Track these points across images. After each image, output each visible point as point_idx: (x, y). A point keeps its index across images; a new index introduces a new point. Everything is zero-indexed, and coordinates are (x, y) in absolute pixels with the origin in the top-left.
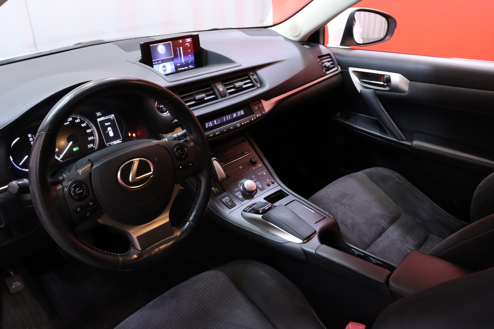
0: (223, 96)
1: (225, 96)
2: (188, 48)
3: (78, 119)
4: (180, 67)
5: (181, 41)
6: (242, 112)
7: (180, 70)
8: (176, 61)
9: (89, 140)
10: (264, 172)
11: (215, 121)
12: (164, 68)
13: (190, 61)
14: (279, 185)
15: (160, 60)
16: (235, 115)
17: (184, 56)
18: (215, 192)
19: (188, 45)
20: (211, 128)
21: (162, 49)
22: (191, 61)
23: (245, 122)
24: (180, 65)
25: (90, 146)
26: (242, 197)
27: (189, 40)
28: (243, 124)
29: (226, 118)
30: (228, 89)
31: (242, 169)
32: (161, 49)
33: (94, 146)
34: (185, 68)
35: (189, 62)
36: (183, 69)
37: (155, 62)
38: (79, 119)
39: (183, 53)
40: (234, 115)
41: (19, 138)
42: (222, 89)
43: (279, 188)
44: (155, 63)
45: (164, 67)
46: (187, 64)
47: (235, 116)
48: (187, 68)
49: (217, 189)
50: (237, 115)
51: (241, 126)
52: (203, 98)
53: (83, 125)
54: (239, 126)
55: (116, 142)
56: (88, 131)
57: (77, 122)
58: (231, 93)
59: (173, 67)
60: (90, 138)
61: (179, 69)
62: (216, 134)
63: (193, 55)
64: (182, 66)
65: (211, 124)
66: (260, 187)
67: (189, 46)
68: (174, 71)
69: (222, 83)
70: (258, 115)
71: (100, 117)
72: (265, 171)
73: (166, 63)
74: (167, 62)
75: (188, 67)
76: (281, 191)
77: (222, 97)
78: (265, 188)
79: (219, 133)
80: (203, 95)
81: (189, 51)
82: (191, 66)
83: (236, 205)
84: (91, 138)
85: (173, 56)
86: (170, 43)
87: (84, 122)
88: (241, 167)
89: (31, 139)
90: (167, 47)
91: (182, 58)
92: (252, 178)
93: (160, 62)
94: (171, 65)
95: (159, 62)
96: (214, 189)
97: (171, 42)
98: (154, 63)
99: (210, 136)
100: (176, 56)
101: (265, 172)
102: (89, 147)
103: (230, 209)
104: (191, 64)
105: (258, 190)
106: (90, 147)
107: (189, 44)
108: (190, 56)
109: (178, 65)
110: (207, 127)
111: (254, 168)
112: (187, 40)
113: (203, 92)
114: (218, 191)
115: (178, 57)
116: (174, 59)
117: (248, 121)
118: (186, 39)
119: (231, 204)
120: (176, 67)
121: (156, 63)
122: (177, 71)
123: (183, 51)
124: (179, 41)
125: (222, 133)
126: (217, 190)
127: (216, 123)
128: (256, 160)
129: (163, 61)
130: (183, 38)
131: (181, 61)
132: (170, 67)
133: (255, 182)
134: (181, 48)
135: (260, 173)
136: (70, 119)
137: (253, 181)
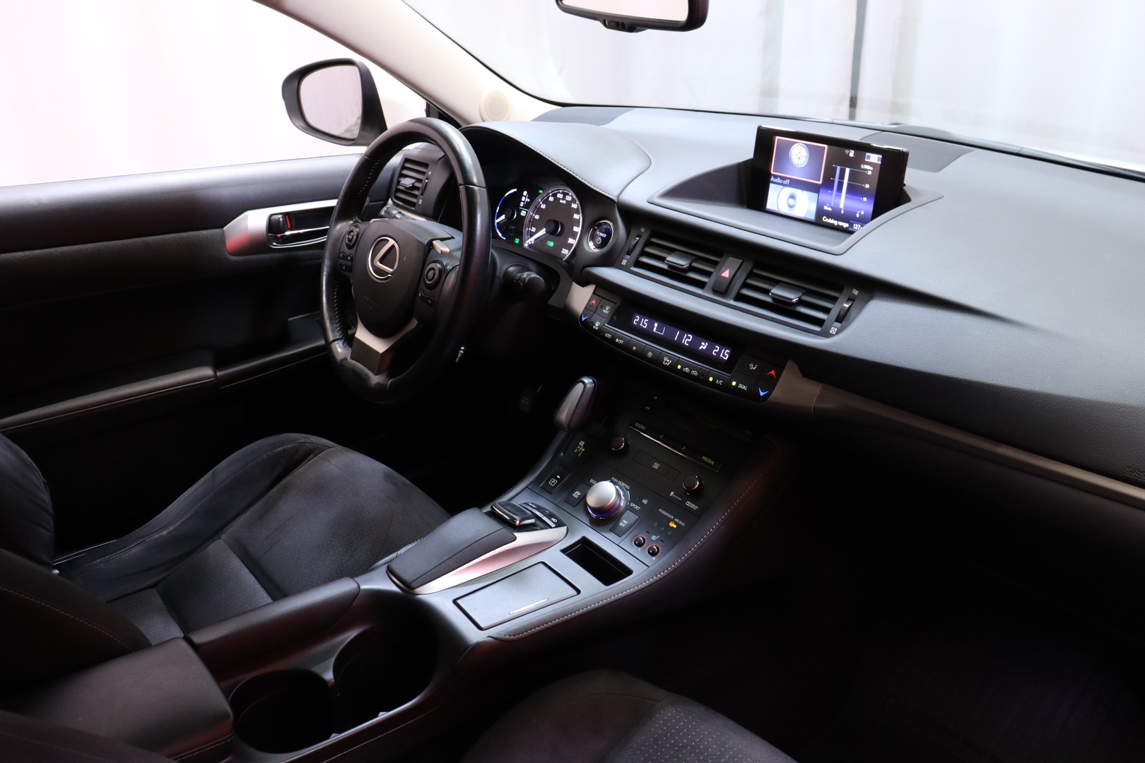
0: (721, 290)
1: (723, 294)
2: (865, 177)
4: (829, 215)
5: (852, 154)
6: (725, 354)
7: (827, 222)
8: (824, 197)
9: (568, 242)
10: (677, 521)
11: (656, 325)
12: (791, 201)
13: (860, 214)
14: (650, 567)
15: (788, 178)
16: (704, 346)
17: (848, 192)
18: (576, 451)
19: (867, 170)
20: (638, 331)
21: (799, 156)
22: (862, 213)
23: (687, 370)
24: (830, 209)
26: (577, 497)
27: (875, 158)
28: (679, 367)
29: (681, 337)
31: (654, 470)
32: (799, 153)
34: (841, 224)
35: (858, 215)
36: (836, 223)
37: (776, 177)
39: (849, 185)
40: (703, 344)
41: (516, 190)
42: (727, 275)
44: (776, 180)
45: (792, 197)
46: (850, 217)
47: (704, 348)
48: (846, 225)
49: (583, 450)
50: (710, 348)
51: (672, 368)
53: (575, 216)
54: (668, 364)
58: (741, 298)
59: (814, 208)
61: (825, 219)
62: (617, 340)
63: (873, 201)
64: (835, 214)
65: (644, 323)
66: (622, 524)
67: (870, 173)
68: (812, 217)
70: (737, 385)
72: (683, 524)
73: (800, 191)
74: (802, 190)
75: (851, 225)
78: (624, 537)
79: (621, 342)
80: (683, 262)
81: (867, 186)
82: (858, 227)
83: (551, 493)
85: (820, 182)
86: (824, 148)
87: (578, 213)
89: (523, 199)
90: (814, 155)
91: (840, 196)
92: (640, 499)
93: (787, 182)
94: (810, 200)
95: (784, 182)
96: (582, 445)
97: (826, 146)
98: (772, 179)
99: (606, 335)
100: (828, 184)
101: (676, 523)
103: (541, 487)
104: (862, 221)
107: (872, 168)
108: (865, 199)
109: (826, 208)
110: (634, 323)
111: (672, 493)
112: (869, 157)
114: (579, 455)
115: (831, 188)
116: (821, 190)
117: (695, 373)
118: (867, 154)
119: (553, 484)
120: (820, 212)
121: (779, 180)
122: (817, 223)
123: (849, 180)
124: (847, 151)
125: (626, 347)
126: (581, 452)
127: (654, 330)
129: (795, 184)
130: (863, 148)
131: (837, 201)
132: (805, 205)
133: (628, 508)
134: (848, 170)
135: (665, 513)
136: (569, 198)
137: (632, 505)
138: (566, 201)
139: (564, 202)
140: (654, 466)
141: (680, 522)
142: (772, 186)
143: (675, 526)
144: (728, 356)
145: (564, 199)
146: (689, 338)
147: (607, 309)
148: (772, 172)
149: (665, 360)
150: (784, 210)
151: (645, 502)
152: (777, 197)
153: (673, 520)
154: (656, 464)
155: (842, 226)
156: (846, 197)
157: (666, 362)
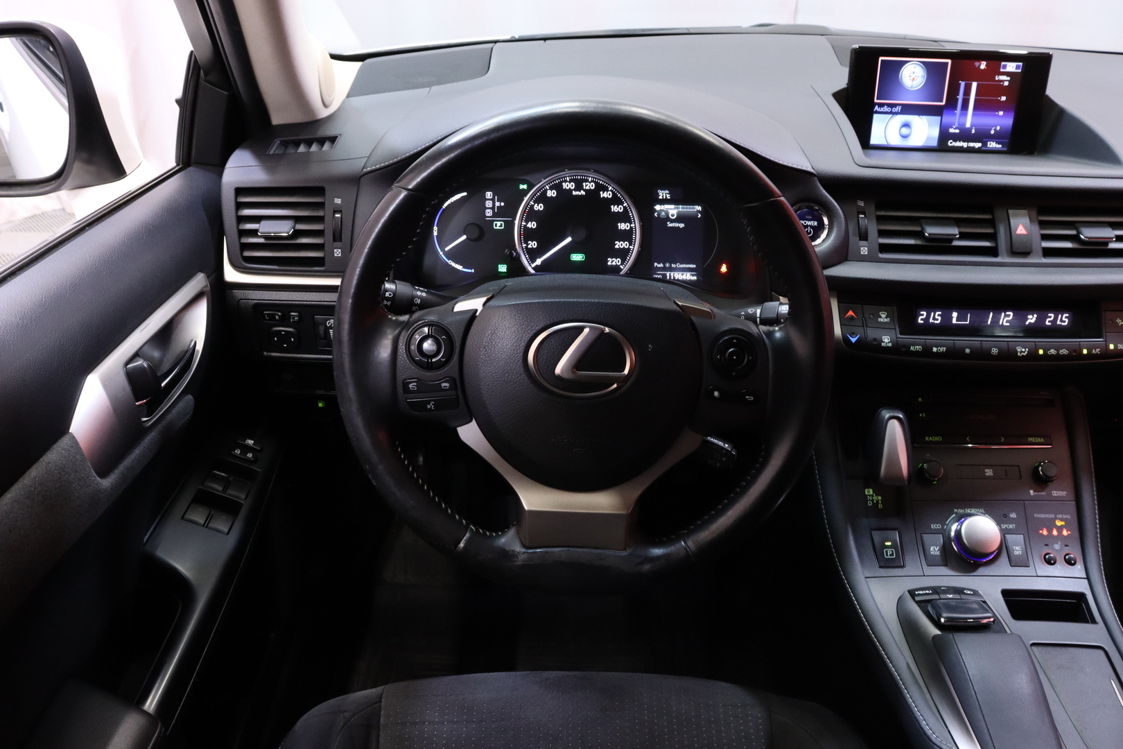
0: (1020, 251)
1: (1026, 254)
2: (1000, 89)
3: (608, 191)
4: (956, 137)
5: (983, 66)
6: (1064, 320)
7: (953, 146)
8: (947, 118)
9: (617, 247)
10: (1060, 516)
11: (955, 315)
12: (905, 131)
13: (995, 130)
14: (1088, 578)
15: (899, 105)
16: (1032, 319)
17: (975, 108)
18: (870, 504)
19: (1003, 81)
20: (929, 329)
21: (913, 76)
22: (998, 128)
23: (1053, 351)
24: (957, 131)
25: (612, 262)
26: (938, 553)
27: (1011, 67)
28: (1041, 352)
29: (996, 320)
30: (1045, 237)
31: (989, 478)
32: (913, 75)
33: (622, 264)
34: (972, 145)
35: (992, 132)
36: (965, 145)
37: (881, 105)
38: (611, 191)
39: (976, 100)
40: (1030, 317)
41: (465, 194)
42: (1024, 232)
43: (1081, 587)
44: (882, 109)
45: (906, 125)
46: (983, 136)
47: (1033, 321)
48: (978, 145)
49: (880, 498)
50: (1041, 319)
51: (1033, 355)
52: (950, 239)
53: (615, 209)
54: (1025, 354)
55: (683, 274)
56: (623, 226)
57: (604, 197)
58: (1048, 252)
59: (936, 133)
60: (619, 245)
61: (951, 143)
62: (935, 349)
63: (1013, 117)
64: (965, 135)
65: (937, 318)
66: (1017, 553)
67: (1006, 84)
68: (934, 143)
69: (1034, 213)
70: (1116, 347)
71: (664, 202)
72: (1068, 517)
73: (917, 117)
74: (919, 115)
75: (985, 144)
76: (1080, 597)
77: (1014, 253)
78: (1031, 564)
79: (943, 349)
80: (954, 231)
81: (1004, 98)
82: (992, 145)
83: (903, 567)
84: (625, 245)
85: (943, 103)
86: (947, 63)
87: (619, 202)
88: (989, 472)
89: (489, 204)
90: (934, 73)
91: (966, 114)
92: (1005, 516)
93: (898, 109)
94: (930, 125)
95: (892, 110)
96: (871, 492)
97: (949, 61)
98: (876, 108)
99: (912, 348)
100: (951, 104)
101: (1062, 520)
102: (609, 263)
103: (880, 567)
104: (996, 137)
105: (1004, 559)
106: (614, 263)
107: (1009, 78)
108: (1001, 113)
109: (952, 130)
110: (920, 321)
111: (1031, 492)
112: (1005, 67)
113: (958, 222)
114: (880, 506)
115: (955, 108)
116: (945, 112)
117: (1064, 352)
118: (1003, 63)
119: (892, 555)
120: (944, 136)
121: (886, 109)
122: (942, 146)
123: (977, 95)
124: (977, 64)
125: (953, 353)
126: (878, 501)
127: (954, 321)
128: (1052, 472)
129: (908, 109)
130: (996, 58)
131: (962, 120)
132: (924, 130)
133: (1004, 533)
134: (974, 85)
135: (1043, 516)
136: (590, 186)
137: (1004, 526)
138: (585, 190)
139: (583, 193)
140: (987, 474)
141: (1065, 517)
142: (875, 116)
143: (1063, 523)
144: (1067, 320)
145: (579, 187)
146: (1009, 316)
147: (883, 316)
148: (876, 101)
149: (1019, 350)
150: (895, 141)
151: (1013, 515)
152: (885, 129)
153: (1056, 519)
154: (986, 470)
155: (974, 147)
156: (973, 115)
157: (1021, 352)
